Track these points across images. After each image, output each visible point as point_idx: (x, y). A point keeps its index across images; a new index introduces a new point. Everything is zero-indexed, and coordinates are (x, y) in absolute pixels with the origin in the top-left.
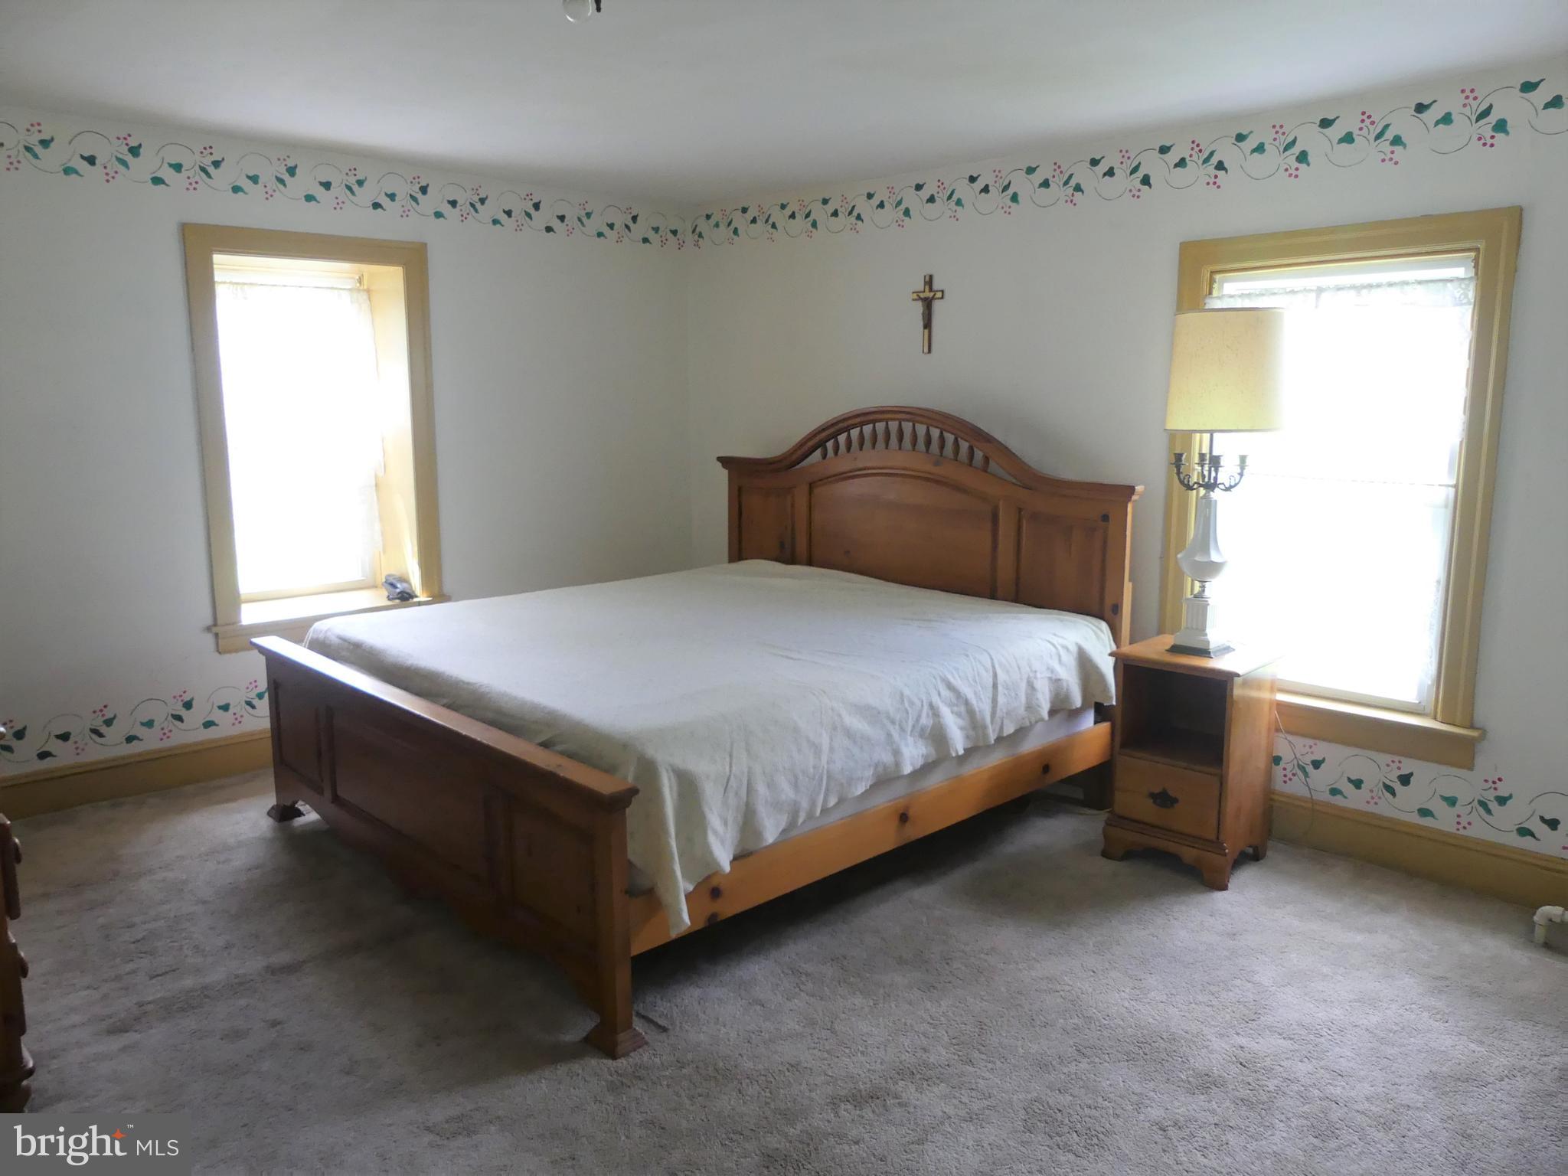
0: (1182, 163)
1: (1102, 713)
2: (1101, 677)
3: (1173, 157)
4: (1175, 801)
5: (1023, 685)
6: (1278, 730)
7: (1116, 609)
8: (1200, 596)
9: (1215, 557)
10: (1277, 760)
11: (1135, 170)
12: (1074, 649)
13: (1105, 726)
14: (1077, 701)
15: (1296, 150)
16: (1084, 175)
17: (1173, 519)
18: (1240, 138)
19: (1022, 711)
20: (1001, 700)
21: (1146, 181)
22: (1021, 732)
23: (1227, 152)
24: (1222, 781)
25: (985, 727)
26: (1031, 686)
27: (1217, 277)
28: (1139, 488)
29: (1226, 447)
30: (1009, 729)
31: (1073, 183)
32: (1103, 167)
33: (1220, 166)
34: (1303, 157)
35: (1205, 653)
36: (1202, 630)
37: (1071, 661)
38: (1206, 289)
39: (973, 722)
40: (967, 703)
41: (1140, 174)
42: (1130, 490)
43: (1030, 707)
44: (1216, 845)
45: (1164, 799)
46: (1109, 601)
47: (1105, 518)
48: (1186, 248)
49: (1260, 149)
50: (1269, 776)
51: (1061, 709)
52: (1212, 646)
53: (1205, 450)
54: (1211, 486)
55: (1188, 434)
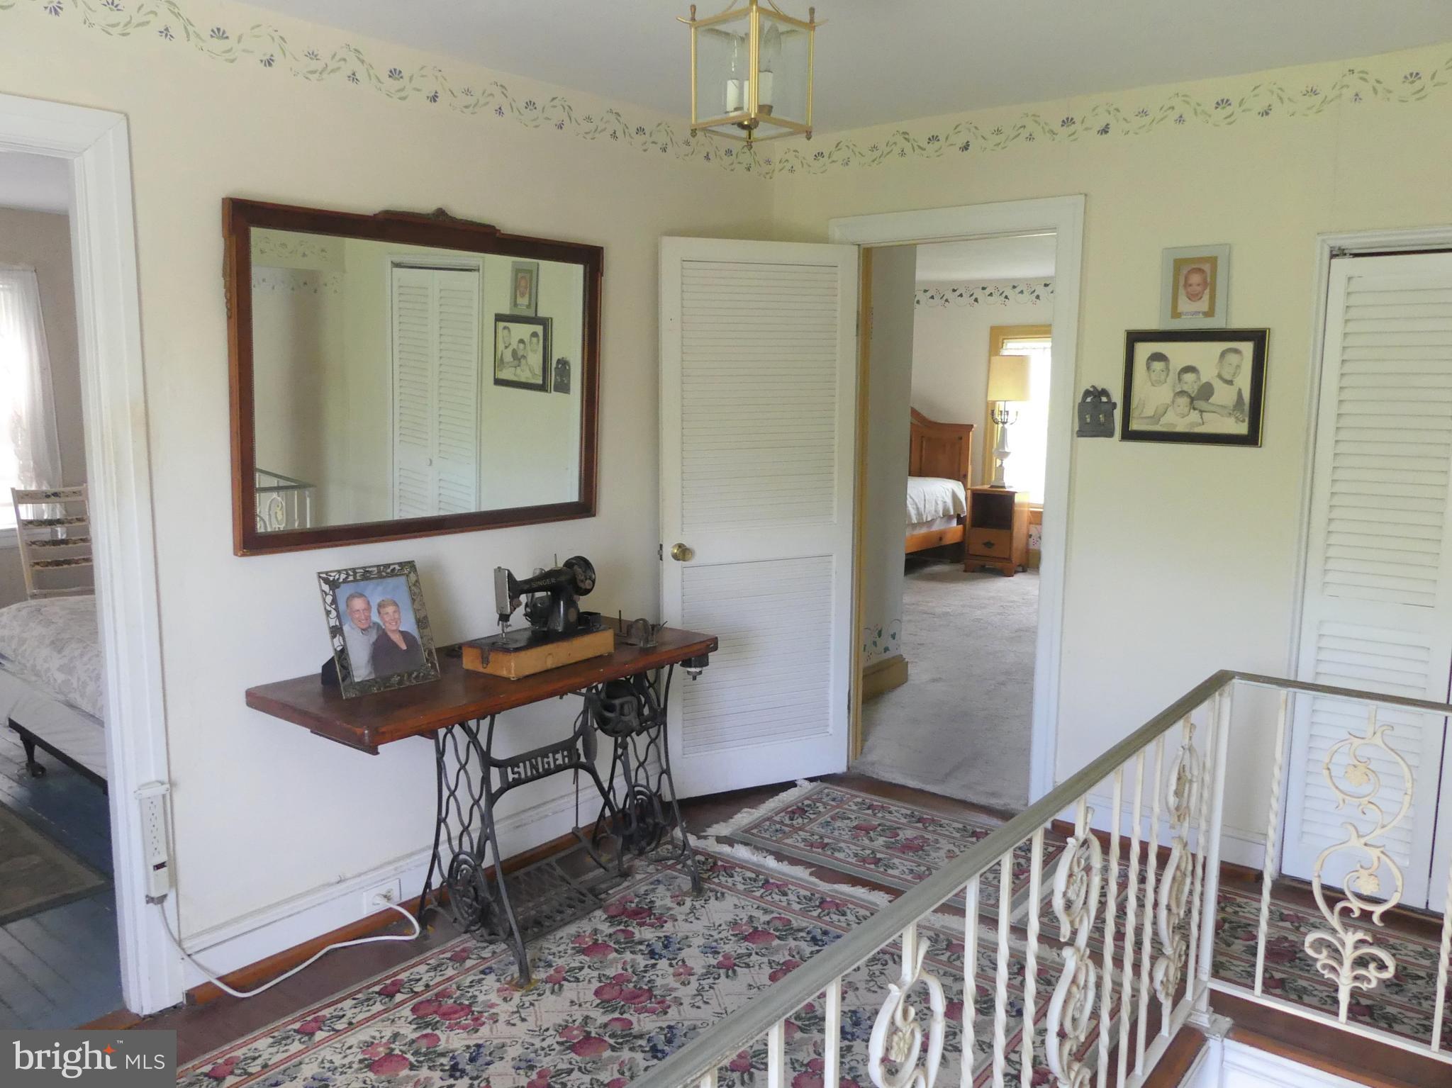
0: (991, 295)
1: (960, 520)
2: (961, 502)
3: (987, 292)
4: (993, 545)
5: (934, 502)
6: (1030, 523)
7: (965, 476)
8: (1001, 466)
9: (1007, 450)
10: (1030, 536)
11: (972, 295)
12: (951, 490)
13: (961, 526)
14: (952, 513)
15: (1035, 294)
16: (949, 295)
17: (988, 434)
18: (1014, 287)
19: (933, 512)
20: (927, 506)
21: (976, 300)
22: (933, 521)
23: (1009, 292)
24: (1011, 534)
25: (922, 515)
26: (937, 503)
27: (1005, 341)
28: (975, 426)
29: (1010, 406)
30: (929, 519)
31: (945, 298)
32: (958, 293)
33: (1006, 297)
34: (1038, 297)
35: (1004, 487)
36: (1002, 479)
37: (949, 495)
38: (1000, 344)
39: (919, 514)
40: (916, 505)
41: (974, 297)
42: (972, 426)
43: (936, 511)
44: (1009, 559)
45: (989, 545)
46: (962, 473)
47: (961, 438)
48: (992, 328)
49: (1022, 292)
50: (1027, 544)
51: (947, 516)
52: (1006, 485)
53: (1003, 409)
54: (1004, 423)
55: (994, 403)
